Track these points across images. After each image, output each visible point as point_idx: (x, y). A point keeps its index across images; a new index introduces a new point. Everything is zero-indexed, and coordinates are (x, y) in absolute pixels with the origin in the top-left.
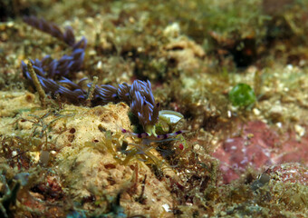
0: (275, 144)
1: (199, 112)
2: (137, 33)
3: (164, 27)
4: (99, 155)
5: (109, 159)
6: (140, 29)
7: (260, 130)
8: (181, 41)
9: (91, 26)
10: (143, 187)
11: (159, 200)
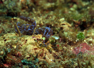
0: (89, 49)
1: (67, 40)
2: (52, 21)
3: (60, 19)
4: (33, 46)
5: (36, 47)
6: (53, 20)
7: (85, 45)
8: (64, 23)
9: (39, 19)
10: (45, 55)
11: (50, 58)
